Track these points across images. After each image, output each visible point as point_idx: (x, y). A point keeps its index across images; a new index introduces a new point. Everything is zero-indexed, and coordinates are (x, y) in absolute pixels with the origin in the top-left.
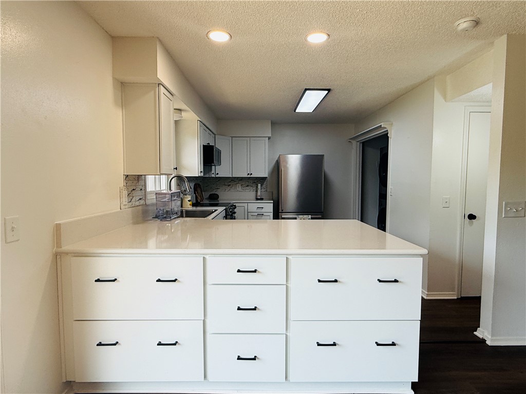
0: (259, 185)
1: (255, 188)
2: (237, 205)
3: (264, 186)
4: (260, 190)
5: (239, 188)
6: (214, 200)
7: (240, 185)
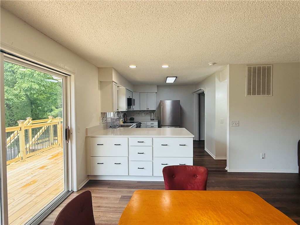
1: (150, 115)
2: (142, 122)
3: (154, 114)
6: (132, 120)
7: (144, 114)
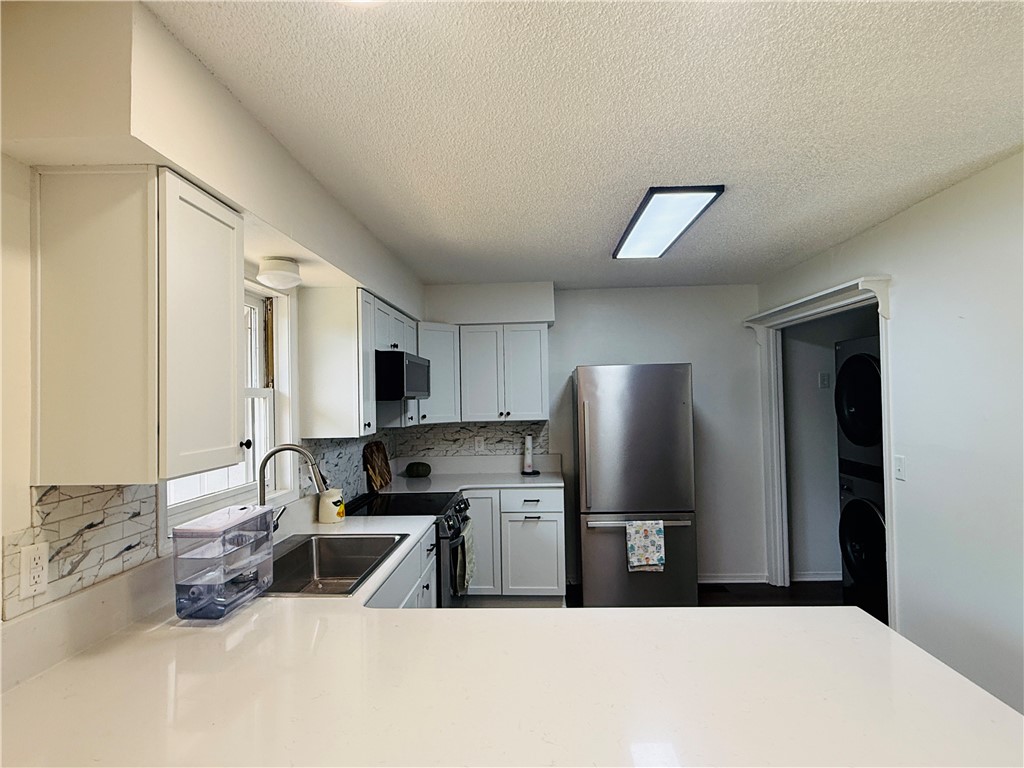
0: (529, 440)
1: (518, 446)
2: (472, 495)
3: (540, 440)
4: (530, 451)
5: (480, 446)
6: (417, 479)
7: (482, 439)
